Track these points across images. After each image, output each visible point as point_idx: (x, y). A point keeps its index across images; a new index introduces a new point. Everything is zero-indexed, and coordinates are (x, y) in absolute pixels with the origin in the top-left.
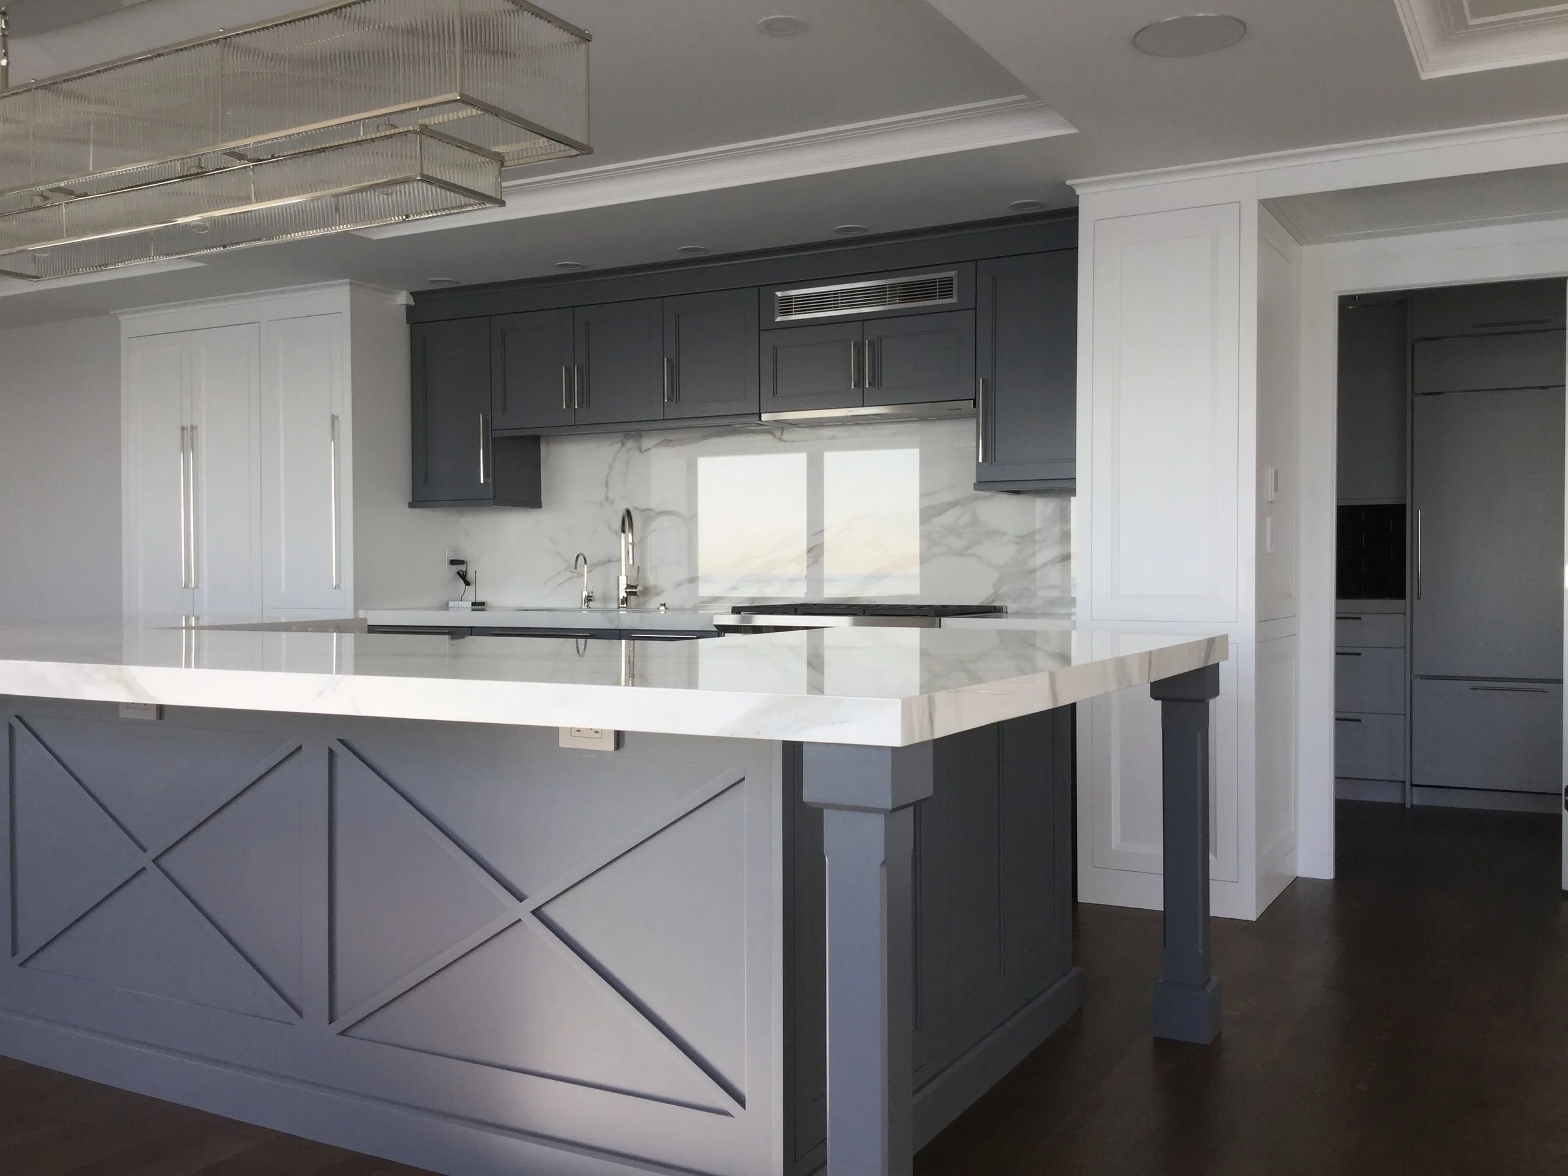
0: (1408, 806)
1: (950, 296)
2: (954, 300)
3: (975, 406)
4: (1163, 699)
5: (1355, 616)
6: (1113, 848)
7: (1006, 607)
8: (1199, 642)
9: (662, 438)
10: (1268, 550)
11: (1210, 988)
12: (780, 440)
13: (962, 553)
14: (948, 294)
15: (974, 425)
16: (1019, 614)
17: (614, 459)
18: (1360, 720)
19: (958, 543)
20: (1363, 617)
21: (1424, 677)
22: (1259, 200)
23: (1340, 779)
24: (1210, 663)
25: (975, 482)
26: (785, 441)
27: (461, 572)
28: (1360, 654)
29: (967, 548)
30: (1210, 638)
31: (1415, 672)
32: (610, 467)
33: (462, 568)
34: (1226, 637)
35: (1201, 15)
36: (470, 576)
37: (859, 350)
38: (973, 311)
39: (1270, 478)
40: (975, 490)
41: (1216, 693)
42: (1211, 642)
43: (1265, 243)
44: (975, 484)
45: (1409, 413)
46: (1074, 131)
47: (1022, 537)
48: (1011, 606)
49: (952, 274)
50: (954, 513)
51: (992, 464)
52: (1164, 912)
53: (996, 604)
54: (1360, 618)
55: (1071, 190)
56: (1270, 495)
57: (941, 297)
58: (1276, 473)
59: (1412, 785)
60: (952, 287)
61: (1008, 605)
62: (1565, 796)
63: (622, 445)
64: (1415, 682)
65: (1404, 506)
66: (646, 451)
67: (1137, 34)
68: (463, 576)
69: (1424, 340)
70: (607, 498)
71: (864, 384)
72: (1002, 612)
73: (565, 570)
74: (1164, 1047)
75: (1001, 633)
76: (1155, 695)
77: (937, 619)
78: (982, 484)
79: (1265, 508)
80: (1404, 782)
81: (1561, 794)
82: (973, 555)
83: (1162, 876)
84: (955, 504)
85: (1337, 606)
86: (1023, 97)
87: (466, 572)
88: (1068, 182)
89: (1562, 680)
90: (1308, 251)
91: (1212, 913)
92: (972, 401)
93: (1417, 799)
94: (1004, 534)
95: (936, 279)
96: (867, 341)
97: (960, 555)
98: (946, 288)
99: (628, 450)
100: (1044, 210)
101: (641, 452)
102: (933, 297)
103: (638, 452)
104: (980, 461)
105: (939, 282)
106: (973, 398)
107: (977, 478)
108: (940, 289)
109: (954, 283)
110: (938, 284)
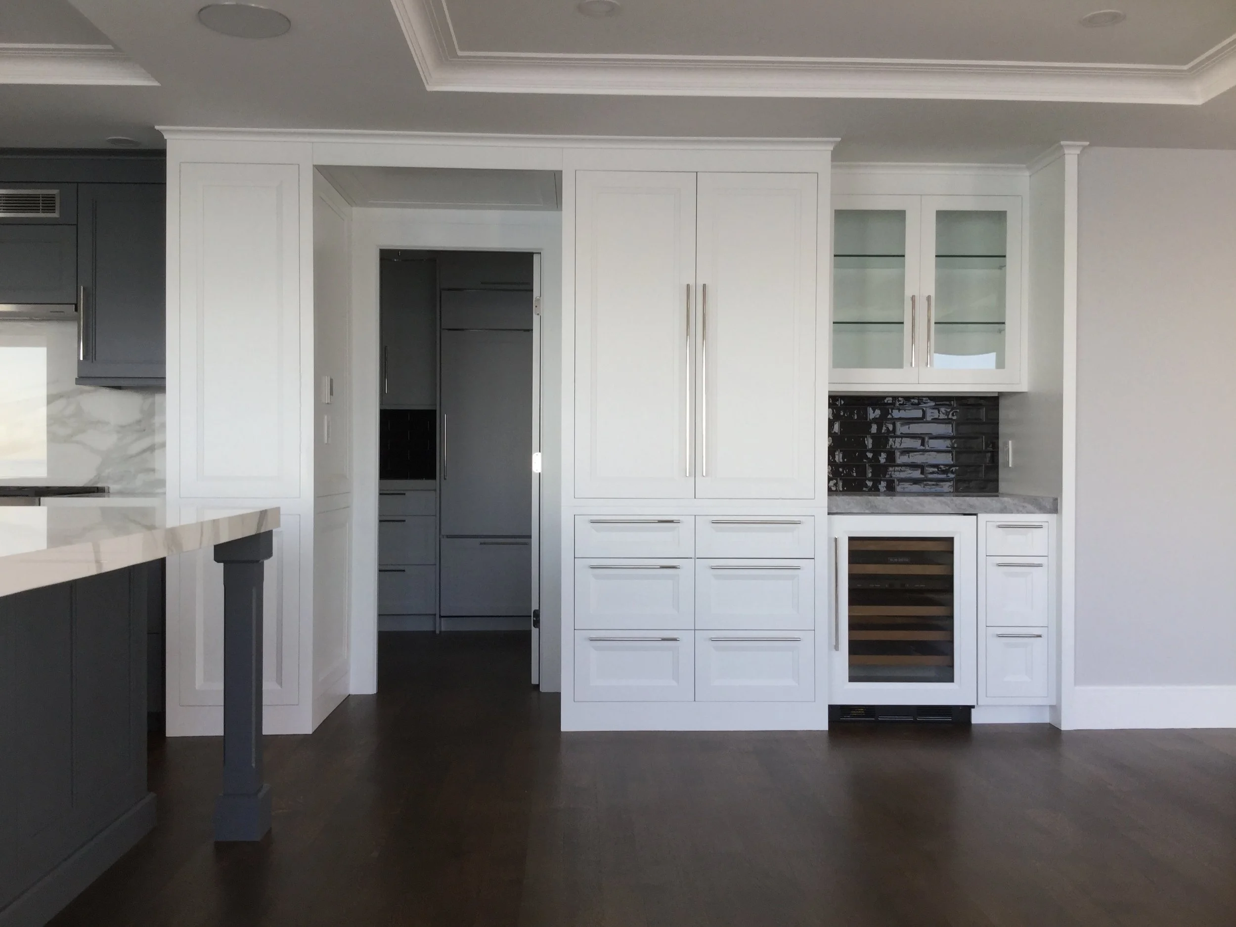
0: (438, 632)
1: (52, 210)
2: (56, 215)
3: (76, 310)
4: (225, 562)
5: (402, 492)
6: (197, 688)
7: (109, 487)
8: (255, 513)
10: (325, 440)
11: (261, 795)
13: (66, 439)
15: (76, 329)
16: (121, 493)
18: (404, 571)
20: (408, 493)
21: (448, 537)
22: (313, 165)
23: (382, 616)
24: (263, 531)
25: (77, 377)
28: (404, 521)
29: (72, 436)
30: (263, 511)
31: (443, 533)
34: (278, 510)
35: (253, 5)
38: (75, 227)
39: (327, 385)
40: (76, 384)
41: (269, 554)
42: (263, 514)
43: (319, 201)
44: (76, 379)
45: (438, 342)
46: (156, 84)
47: (122, 427)
48: (113, 487)
49: (54, 192)
50: (60, 404)
51: (92, 362)
52: (224, 736)
53: (99, 485)
54: (405, 494)
55: (159, 134)
56: (326, 398)
57: (44, 211)
58: (331, 381)
59: (441, 617)
60: (54, 203)
61: (109, 486)
62: (534, 617)
64: (442, 539)
65: (435, 411)
67: (201, 10)
69: (449, 290)
72: (105, 492)
74: (223, 849)
75: (104, 511)
76: (217, 559)
77: (37, 499)
78: (82, 379)
79: (321, 409)
80: (434, 615)
81: (531, 616)
82: (77, 442)
83: (223, 707)
84: (59, 397)
85: (380, 485)
86: (110, 47)
88: (157, 127)
89: (531, 536)
90: (357, 212)
91: (266, 732)
92: (74, 305)
93: (445, 626)
95: (39, 195)
97: (67, 442)
98: (48, 204)
100: (138, 148)
102: (37, 211)
104: (81, 359)
105: (42, 197)
106: (74, 303)
107: (78, 374)
108: (41, 202)
109: (56, 200)
110: (41, 199)
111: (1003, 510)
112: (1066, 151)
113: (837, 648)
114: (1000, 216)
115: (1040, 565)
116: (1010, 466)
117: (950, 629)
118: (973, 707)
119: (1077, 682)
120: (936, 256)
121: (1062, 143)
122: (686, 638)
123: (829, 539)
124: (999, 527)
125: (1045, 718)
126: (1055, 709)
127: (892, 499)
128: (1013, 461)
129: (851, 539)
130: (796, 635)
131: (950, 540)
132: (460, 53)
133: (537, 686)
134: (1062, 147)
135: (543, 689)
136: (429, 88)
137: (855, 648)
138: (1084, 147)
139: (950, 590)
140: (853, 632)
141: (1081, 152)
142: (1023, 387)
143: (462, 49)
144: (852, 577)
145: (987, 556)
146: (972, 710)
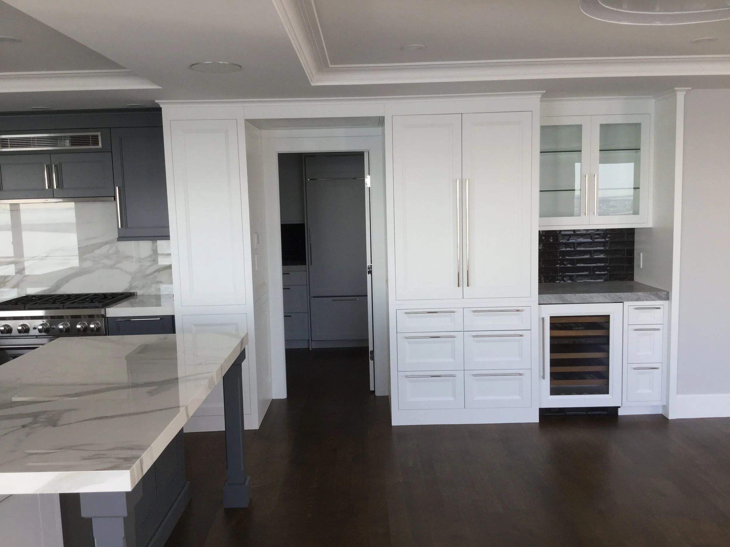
0: (311, 349)
1: (98, 144)
2: (99, 147)
3: (115, 200)
5: (288, 272)
10: (256, 269)
13: (112, 267)
14: (96, 144)
16: (143, 296)
18: (290, 316)
19: (109, 262)
20: (290, 273)
21: (314, 297)
22: (245, 119)
28: (290, 289)
29: (114, 265)
30: (242, 338)
31: (311, 295)
35: (221, 62)
37: (49, 168)
38: (110, 153)
39: (256, 239)
40: (117, 241)
41: (244, 359)
43: (248, 135)
44: (117, 238)
46: (161, 88)
47: (142, 259)
48: (139, 293)
49: (99, 134)
50: (107, 247)
51: (127, 227)
53: (132, 291)
55: (159, 105)
56: (256, 246)
57: (93, 145)
58: (258, 235)
59: (312, 341)
60: (98, 140)
61: (137, 292)
62: (370, 354)
64: (311, 299)
65: (304, 224)
67: (192, 65)
71: (53, 186)
72: (135, 295)
77: (104, 309)
78: (121, 238)
79: (254, 251)
80: (309, 340)
82: (118, 268)
84: (107, 243)
88: (156, 101)
90: (263, 132)
92: (113, 197)
93: (314, 346)
94: (132, 257)
95: (89, 135)
96: (53, 165)
97: (110, 268)
98: (95, 140)
102: (89, 145)
104: (120, 227)
105: (91, 137)
106: (113, 196)
107: (118, 235)
108: (91, 140)
109: (99, 138)
110: (90, 138)
111: (638, 299)
112: (678, 93)
113: (544, 377)
114: (638, 125)
115: (659, 330)
116: (641, 267)
117: (607, 365)
118: (619, 407)
119: (678, 393)
120: (600, 150)
121: (676, 89)
122: (460, 374)
123: (539, 318)
124: (636, 309)
125: (660, 411)
126: (666, 407)
127: (575, 295)
128: (643, 265)
129: (551, 318)
130: (520, 372)
131: (608, 317)
132: (330, 66)
133: (374, 392)
134: (675, 90)
135: (377, 394)
136: (313, 84)
137: (554, 376)
138: (689, 90)
139: (608, 343)
140: (553, 368)
141: (687, 92)
142: (650, 225)
143: (331, 64)
144: (552, 338)
145: (628, 325)
146: (619, 408)
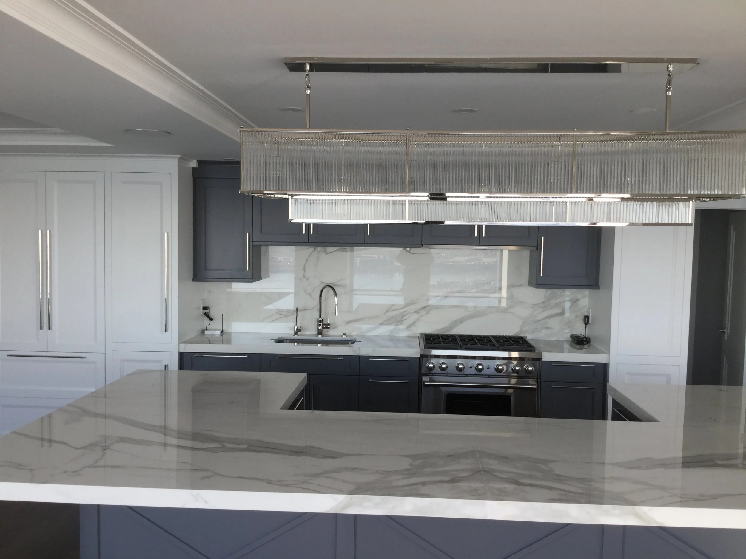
3: (537, 249)
9: (339, 248)
12: (409, 252)
17: (309, 256)
26: (412, 253)
27: (206, 313)
29: (507, 309)
32: (307, 260)
33: (207, 311)
36: (211, 315)
48: (529, 336)
53: (521, 335)
61: (527, 336)
63: (314, 249)
66: (329, 253)
68: (207, 315)
70: (304, 276)
73: (276, 313)
82: (510, 313)
87: (209, 313)
94: (526, 303)
97: (504, 312)
99: (319, 252)
101: (326, 253)
103: (324, 253)
106: (536, 245)
